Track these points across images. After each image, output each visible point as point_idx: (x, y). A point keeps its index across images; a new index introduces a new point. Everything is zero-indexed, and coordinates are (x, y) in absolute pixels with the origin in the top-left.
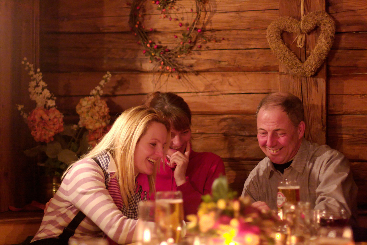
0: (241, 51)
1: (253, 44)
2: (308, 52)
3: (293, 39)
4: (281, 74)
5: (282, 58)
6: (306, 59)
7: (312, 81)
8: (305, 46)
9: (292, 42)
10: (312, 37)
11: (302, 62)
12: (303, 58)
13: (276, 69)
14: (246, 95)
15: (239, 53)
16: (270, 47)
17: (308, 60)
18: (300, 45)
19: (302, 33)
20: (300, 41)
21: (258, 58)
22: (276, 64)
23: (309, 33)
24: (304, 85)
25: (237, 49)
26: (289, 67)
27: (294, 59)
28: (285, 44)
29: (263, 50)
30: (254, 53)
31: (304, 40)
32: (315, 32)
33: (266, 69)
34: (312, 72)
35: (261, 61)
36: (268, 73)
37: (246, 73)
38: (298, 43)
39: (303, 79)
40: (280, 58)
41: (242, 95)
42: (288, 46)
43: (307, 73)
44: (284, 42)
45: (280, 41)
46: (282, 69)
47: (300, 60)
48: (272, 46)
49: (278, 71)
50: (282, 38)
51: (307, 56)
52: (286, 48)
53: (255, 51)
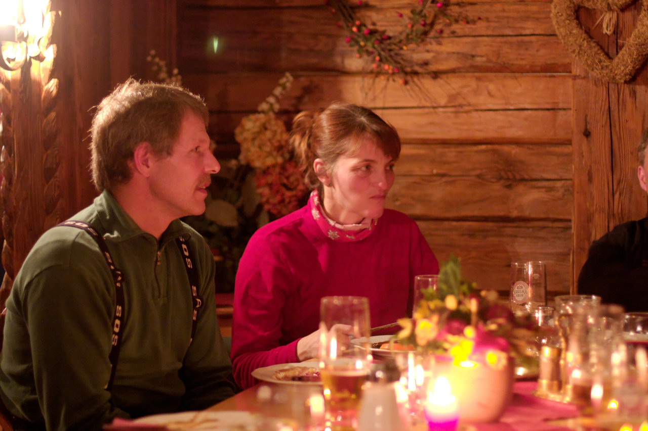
0: (509, 38)
1: (529, 27)
2: (620, 41)
3: (597, 20)
4: (575, 78)
5: (577, 51)
6: (617, 52)
7: (626, 90)
8: (617, 31)
9: (594, 23)
10: (628, 16)
11: (610, 58)
12: (612, 51)
13: (567, 68)
14: (516, 113)
15: (506, 42)
16: (557, 33)
17: (620, 55)
18: (607, 30)
19: (610, 9)
20: (607, 22)
21: (537, 51)
22: (567, 60)
23: (623, 9)
24: (613, 96)
25: (503, 36)
26: (588, 66)
27: (596, 53)
28: (581, 28)
29: (546, 38)
30: (531, 42)
31: (614, 21)
32: (633, 7)
33: (549, 69)
34: (626, 75)
35: (543, 56)
36: (554, 76)
37: (517, 75)
38: (604, 26)
39: (612, 86)
40: (574, 52)
41: (510, 112)
42: (588, 32)
43: (617, 78)
44: (580, 24)
45: (574, 23)
46: (576, 70)
47: (607, 55)
48: (561, 31)
49: (570, 72)
50: (577, 18)
51: (618, 48)
52: (584, 35)
53: (533, 38)
